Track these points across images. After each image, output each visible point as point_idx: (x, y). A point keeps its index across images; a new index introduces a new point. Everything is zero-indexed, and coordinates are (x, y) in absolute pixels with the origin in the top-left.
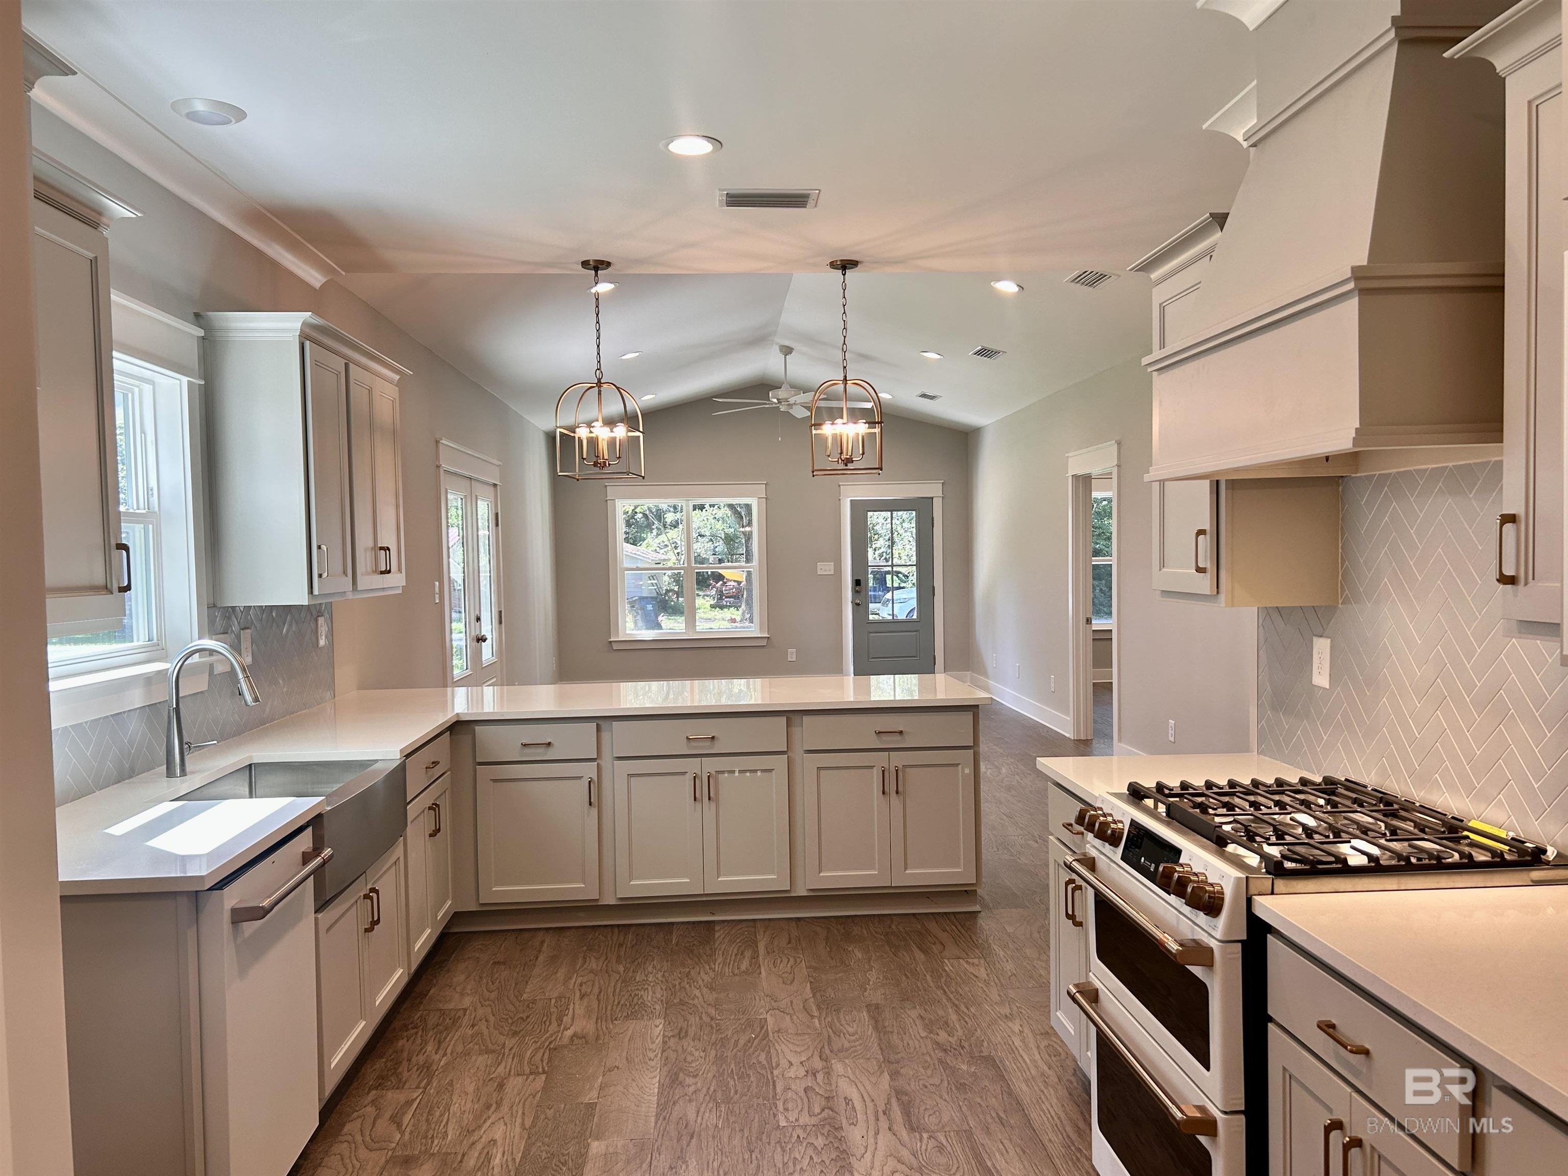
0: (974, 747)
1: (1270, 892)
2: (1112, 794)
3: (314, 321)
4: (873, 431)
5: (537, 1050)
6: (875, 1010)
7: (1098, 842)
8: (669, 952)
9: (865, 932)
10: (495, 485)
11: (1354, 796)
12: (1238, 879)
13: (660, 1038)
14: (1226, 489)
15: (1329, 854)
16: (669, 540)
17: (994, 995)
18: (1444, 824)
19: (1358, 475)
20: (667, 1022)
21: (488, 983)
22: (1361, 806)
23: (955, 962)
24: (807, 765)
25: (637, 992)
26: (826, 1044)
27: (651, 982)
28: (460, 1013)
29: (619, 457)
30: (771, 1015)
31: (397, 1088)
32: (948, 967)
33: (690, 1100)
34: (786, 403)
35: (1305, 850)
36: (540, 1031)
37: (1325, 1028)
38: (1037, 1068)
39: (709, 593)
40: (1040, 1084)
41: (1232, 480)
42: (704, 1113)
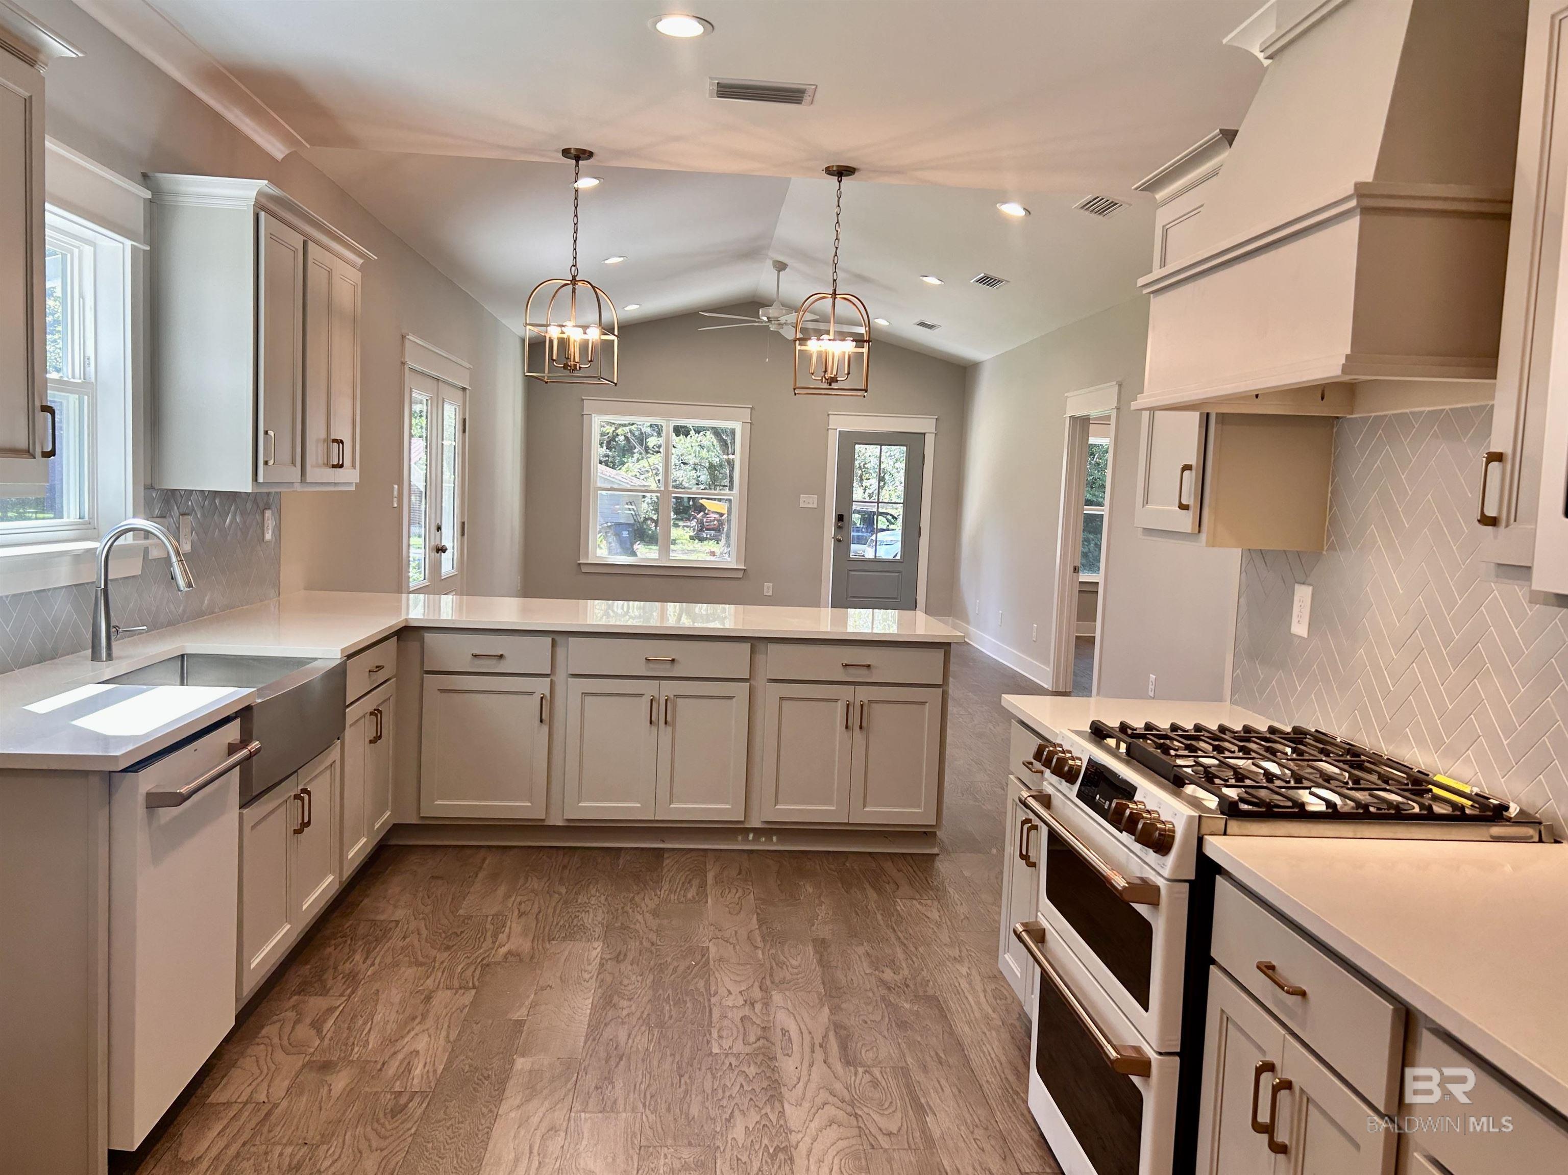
0: (943, 685)
1: (1223, 832)
2: (1073, 731)
3: (269, 190)
4: (860, 350)
5: (469, 965)
6: (821, 945)
7: (1055, 779)
8: (614, 876)
9: (818, 867)
10: (464, 389)
11: (1321, 746)
12: (1191, 818)
13: (597, 961)
14: (1216, 423)
15: (1287, 799)
16: (650, 466)
17: (944, 936)
18: (1409, 777)
19: (1354, 416)
20: (606, 945)
21: (423, 897)
22: (1328, 755)
23: (908, 903)
24: (770, 695)
25: (577, 914)
26: (768, 975)
27: (593, 905)
28: (392, 925)
29: (591, 361)
30: (714, 944)
31: (321, 995)
32: (901, 906)
33: (623, 1023)
34: (777, 322)
35: (1263, 793)
36: (474, 947)
37: (1265, 969)
38: (981, 1009)
39: (688, 524)
40: (983, 1026)
41: (1223, 414)
42: (636, 1036)
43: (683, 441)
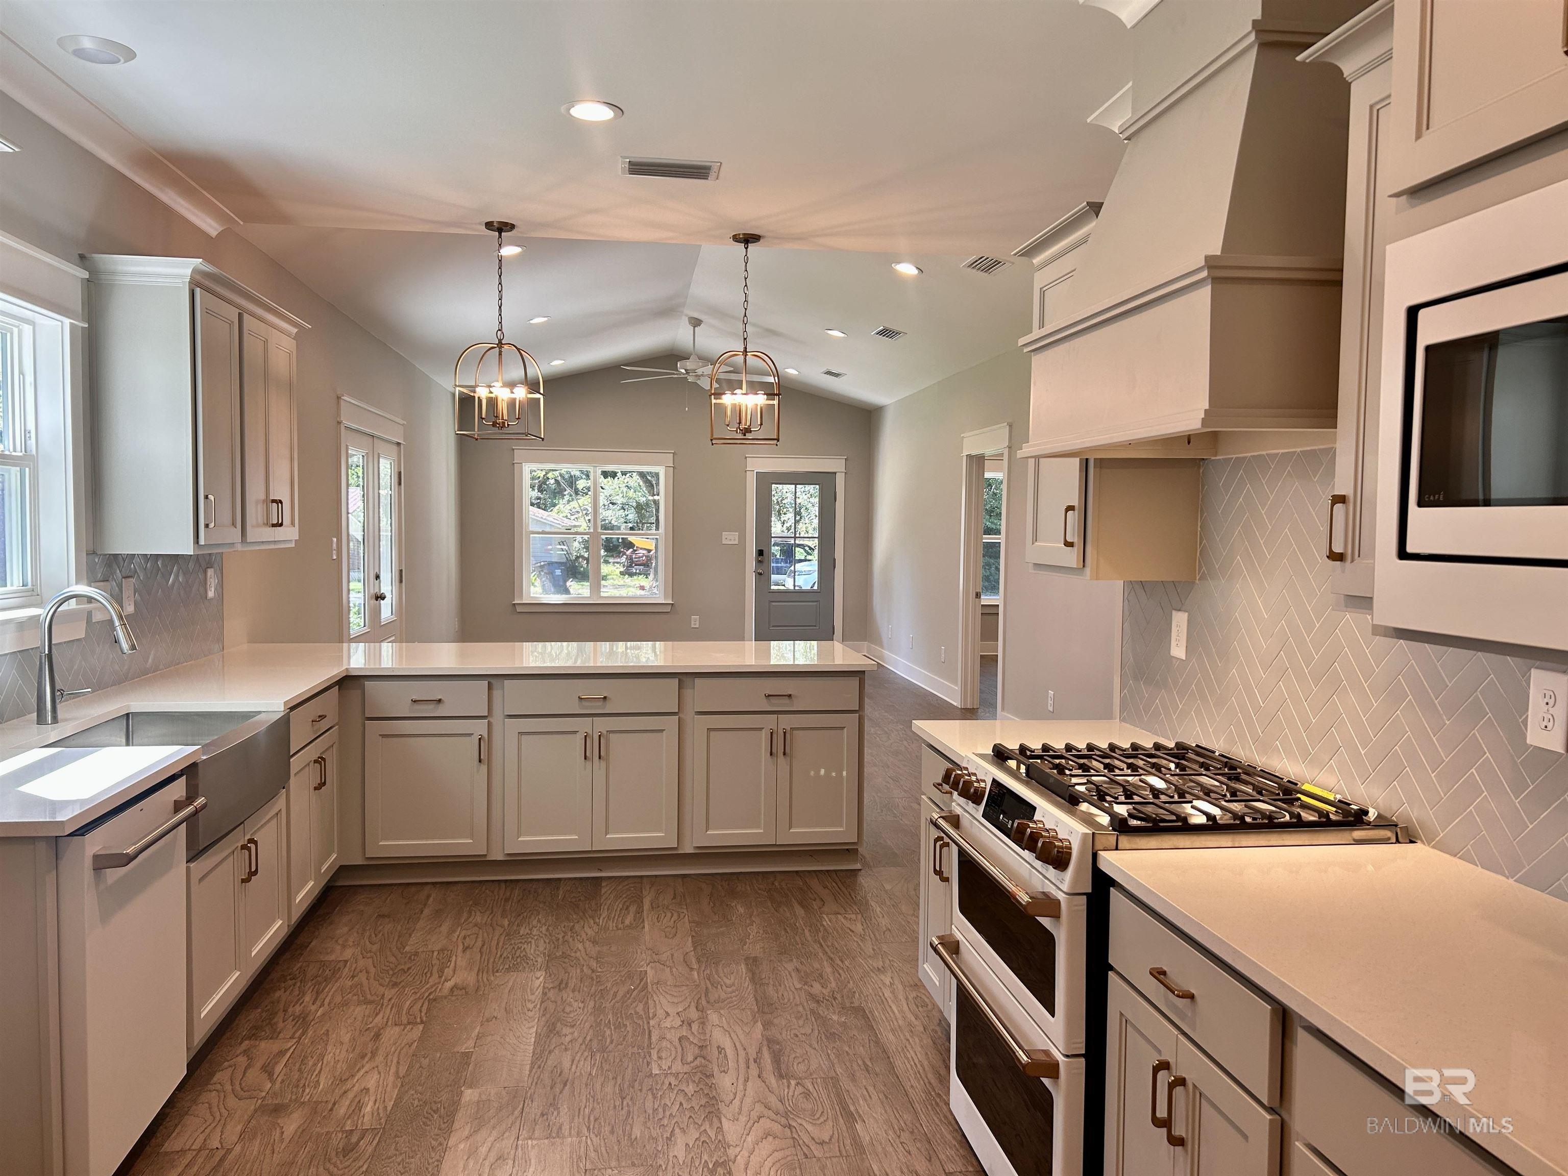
0: (860, 710)
1: (1114, 848)
2: (976, 755)
3: (204, 268)
4: (771, 402)
5: (416, 1000)
6: (753, 962)
7: (962, 800)
8: (555, 906)
9: (749, 888)
10: (399, 444)
11: (1202, 760)
12: (1085, 834)
13: (540, 990)
14: (1095, 467)
15: (1172, 813)
16: (580, 507)
17: (868, 948)
18: (1280, 786)
19: (1218, 458)
20: (548, 974)
21: (370, 936)
22: (1207, 769)
23: (833, 918)
24: (698, 727)
25: (520, 945)
26: (703, 995)
27: (534, 936)
28: (341, 965)
29: (519, 418)
30: (652, 968)
31: (271, 1039)
32: (826, 922)
33: (566, 1049)
34: (694, 374)
35: (1149, 809)
36: (421, 982)
37: (1157, 975)
38: (904, 1018)
39: (619, 560)
40: (907, 1034)
41: (1101, 459)
42: (579, 1061)
43: (610, 483)
